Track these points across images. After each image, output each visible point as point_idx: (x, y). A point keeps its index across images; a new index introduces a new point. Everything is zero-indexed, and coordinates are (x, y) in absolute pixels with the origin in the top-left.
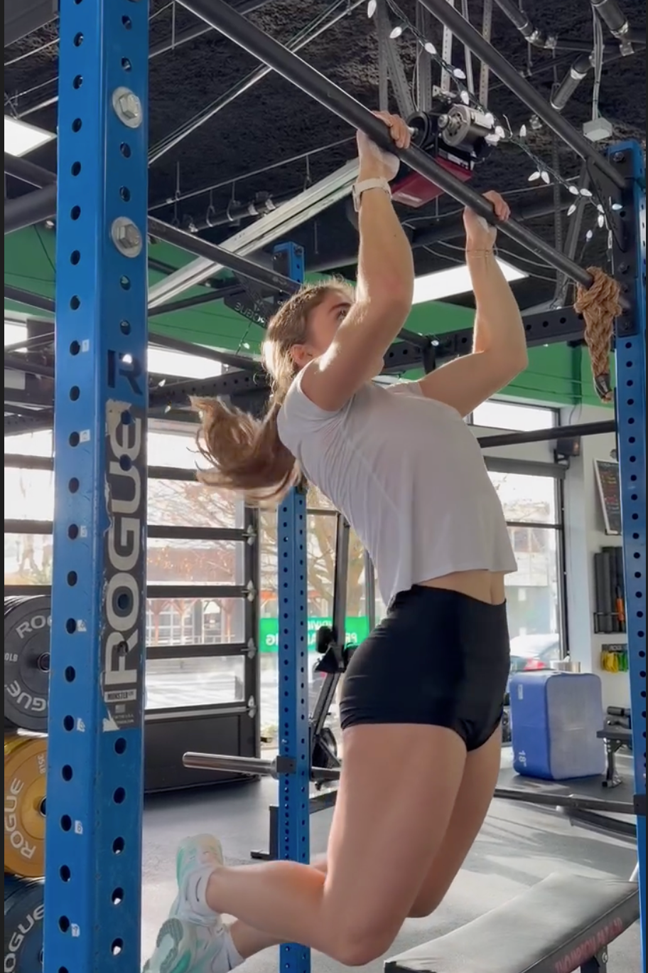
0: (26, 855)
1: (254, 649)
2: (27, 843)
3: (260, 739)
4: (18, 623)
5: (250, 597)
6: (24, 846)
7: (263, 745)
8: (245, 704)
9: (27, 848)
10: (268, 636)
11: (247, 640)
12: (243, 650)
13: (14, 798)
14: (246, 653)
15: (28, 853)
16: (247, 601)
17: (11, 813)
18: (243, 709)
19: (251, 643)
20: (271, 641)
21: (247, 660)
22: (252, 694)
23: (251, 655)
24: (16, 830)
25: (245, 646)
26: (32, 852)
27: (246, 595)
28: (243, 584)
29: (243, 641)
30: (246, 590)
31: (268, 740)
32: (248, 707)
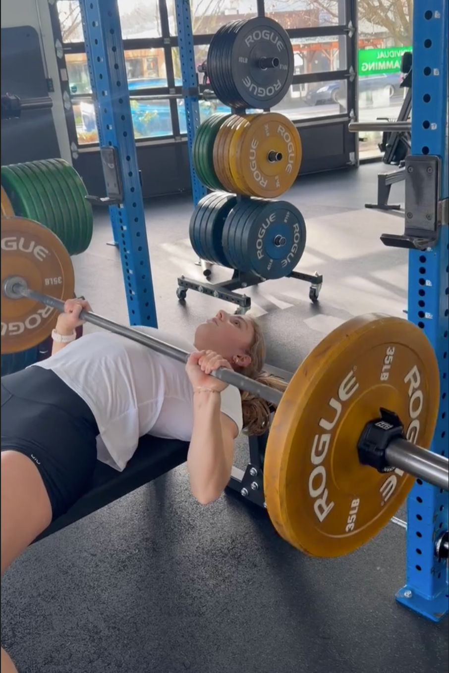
0: (262, 185)
1: (354, 74)
2: (262, 178)
3: (358, 140)
4: (246, 36)
5: (350, 34)
6: (261, 180)
7: (361, 143)
8: (348, 115)
9: (262, 181)
10: (363, 64)
11: (349, 67)
12: (346, 75)
13: (254, 151)
14: (348, 78)
15: (264, 184)
16: (348, 37)
17: (253, 160)
18: (346, 119)
19: (351, 69)
20: (365, 68)
21: (349, 83)
22: (352, 108)
23: (351, 79)
24: (256, 170)
25: (347, 72)
26: (265, 183)
27: (347, 32)
28: (345, 24)
29: (346, 69)
30: (348, 28)
31: (364, 140)
32: (349, 117)
